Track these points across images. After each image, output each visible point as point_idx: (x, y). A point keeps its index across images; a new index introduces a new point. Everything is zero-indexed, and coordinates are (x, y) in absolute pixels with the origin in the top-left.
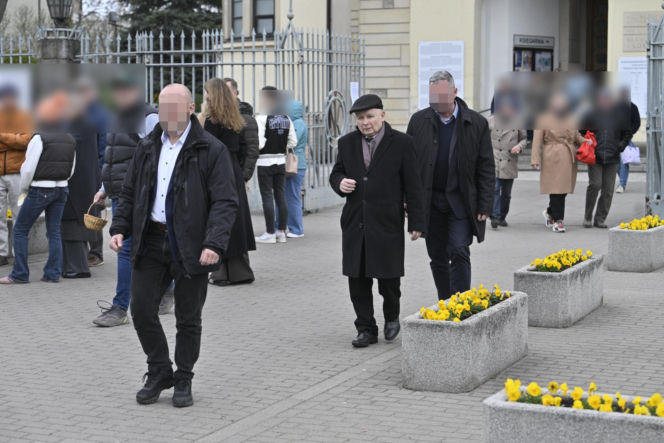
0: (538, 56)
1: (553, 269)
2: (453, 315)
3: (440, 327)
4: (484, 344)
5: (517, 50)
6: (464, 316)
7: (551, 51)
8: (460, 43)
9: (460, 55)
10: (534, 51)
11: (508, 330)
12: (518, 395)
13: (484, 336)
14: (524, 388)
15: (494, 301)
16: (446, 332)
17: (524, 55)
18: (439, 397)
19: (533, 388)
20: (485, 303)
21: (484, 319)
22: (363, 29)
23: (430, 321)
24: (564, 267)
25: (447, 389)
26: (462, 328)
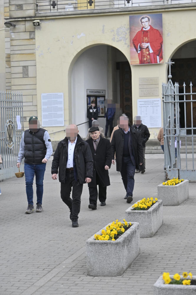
0: (98, 99)
1: (144, 209)
2: (111, 238)
3: (106, 244)
4: (125, 251)
5: (88, 96)
6: (116, 237)
7: (104, 96)
8: (62, 94)
9: (62, 100)
10: (96, 97)
11: (133, 242)
12: (170, 280)
13: (126, 247)
14: (172, 276)
15: (126, 228)
16: (109, 246)
17: (92, 99)
18: (108, 279)
19: (177, 277)
20: (123, 230)
21: (125, 238)
22: (13, 88)
23: (100, 241)
24: (148, 208)
25: (111, 275)
26: (117, 244)
